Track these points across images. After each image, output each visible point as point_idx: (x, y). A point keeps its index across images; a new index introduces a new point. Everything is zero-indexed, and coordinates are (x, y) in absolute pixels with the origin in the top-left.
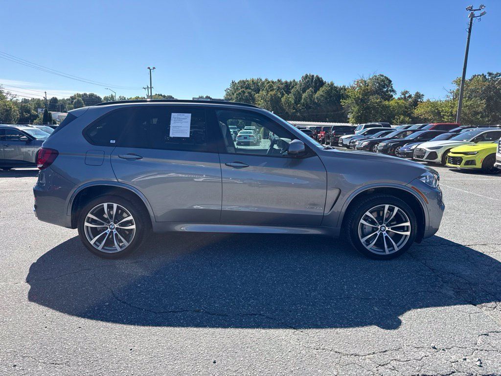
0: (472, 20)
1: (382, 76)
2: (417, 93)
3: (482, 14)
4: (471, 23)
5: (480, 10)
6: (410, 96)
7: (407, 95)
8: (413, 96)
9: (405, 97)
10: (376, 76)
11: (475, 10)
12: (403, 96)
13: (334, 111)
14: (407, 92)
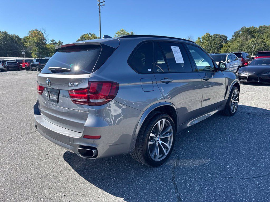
0: (100, 7)
1: (37, 30)
2: (60, 41)
3: (103, 5)
4: (100, 8)
5: (103, 3)
6: (56, 43)
7: (54, 42)
8: (57, 43)
9: (53, 43)
10: (33, 30)
11: (101, 2)
12: (52, 43)
13: (11, 50)
14: (54, 40)
